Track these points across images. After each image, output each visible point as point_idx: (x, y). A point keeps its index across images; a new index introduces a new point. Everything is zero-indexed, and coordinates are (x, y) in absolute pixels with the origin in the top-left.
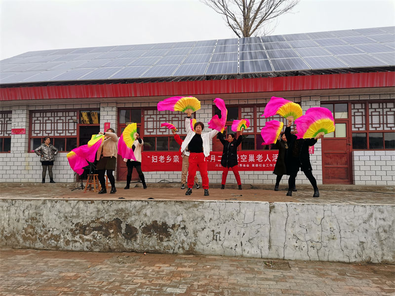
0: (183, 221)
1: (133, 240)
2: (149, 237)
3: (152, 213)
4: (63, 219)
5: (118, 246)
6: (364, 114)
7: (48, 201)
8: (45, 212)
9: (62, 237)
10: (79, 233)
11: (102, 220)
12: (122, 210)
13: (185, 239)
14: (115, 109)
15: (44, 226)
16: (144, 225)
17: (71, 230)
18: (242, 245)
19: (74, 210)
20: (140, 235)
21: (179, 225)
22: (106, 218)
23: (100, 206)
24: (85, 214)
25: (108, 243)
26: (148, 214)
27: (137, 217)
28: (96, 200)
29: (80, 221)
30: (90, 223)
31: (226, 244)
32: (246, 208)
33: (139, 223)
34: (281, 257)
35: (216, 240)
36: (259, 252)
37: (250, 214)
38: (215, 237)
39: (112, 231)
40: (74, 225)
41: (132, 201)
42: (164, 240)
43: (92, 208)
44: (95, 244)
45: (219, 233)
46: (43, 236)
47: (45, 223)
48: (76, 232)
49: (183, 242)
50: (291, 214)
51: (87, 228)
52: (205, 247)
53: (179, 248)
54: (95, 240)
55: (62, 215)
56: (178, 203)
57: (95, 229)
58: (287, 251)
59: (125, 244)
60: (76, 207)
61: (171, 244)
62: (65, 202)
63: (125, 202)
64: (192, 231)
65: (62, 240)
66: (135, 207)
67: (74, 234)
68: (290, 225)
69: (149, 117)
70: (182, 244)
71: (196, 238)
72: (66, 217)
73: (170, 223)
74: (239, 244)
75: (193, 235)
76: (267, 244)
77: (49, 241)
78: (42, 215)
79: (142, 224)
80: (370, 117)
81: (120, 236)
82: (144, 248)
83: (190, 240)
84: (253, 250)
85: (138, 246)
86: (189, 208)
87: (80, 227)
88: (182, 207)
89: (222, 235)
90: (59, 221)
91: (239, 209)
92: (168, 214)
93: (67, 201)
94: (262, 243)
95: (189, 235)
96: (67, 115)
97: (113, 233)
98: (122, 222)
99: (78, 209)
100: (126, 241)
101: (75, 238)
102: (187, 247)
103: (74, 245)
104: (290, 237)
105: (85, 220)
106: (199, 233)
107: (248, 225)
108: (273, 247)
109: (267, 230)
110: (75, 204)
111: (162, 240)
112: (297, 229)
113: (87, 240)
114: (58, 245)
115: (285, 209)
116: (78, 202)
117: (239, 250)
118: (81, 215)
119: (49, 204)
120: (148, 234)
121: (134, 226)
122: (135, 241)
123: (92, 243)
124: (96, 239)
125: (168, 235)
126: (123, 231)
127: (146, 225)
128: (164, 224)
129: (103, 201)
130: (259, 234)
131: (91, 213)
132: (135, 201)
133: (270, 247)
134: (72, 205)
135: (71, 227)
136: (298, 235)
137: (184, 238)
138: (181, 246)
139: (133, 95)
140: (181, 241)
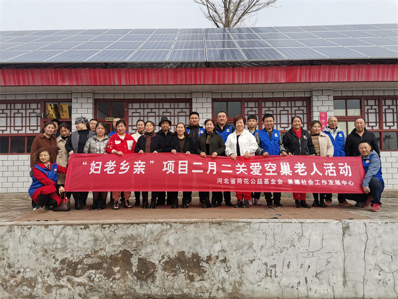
0: (223, 251)
1: (150, 281)
2: (174, 276)
3: (177, 240)
4: (41, 253)
5: (126, 290)
6: (377, 111)
7: (16, 227)
8: (11, 244)
9: (40, 280)
10: (66, 274)
11: (102, 253)
12: (132, 238)
13: (226, 276)
14: (91, 101)
15: (10, 266)
16: (166, 259)
17: (54, 270)
18: (306, 283)
19: (58, 240)
20: (160, 273)
21: (217, 257)
22: (109, 250)
23: (99, 233)
24: (76, 245)
25: (111, 287)
26: (172, 242)
27: (155, 247)
28: (92, 224)
29: (68, 256)
30: (83, 259)
31: (285, 281)
32: (310, 231)
33: (158, 255)
34: (360, 295)
35: (271, 276)
36: (330, 290)
37: (316, 238)
38: (269, 272)
39: (118, 268)
40: (59, 262)
41: (146, 223)
42: (196, 280)
43: (85, 236)
44: (92, 289)
45: (274, 266)
46: (9, 281)
47: (11, 261)
48: (62, 273)
49: (223, 281)
50: (372, 237)
51: (79, 266)
52: (255, 286)
53: (218, 290)
54: (92, 284)
55: (39, 247)
56: (215, 225)
57: (91, 267)
58: (367, 288)
59: (137, 288)
60: (62, 235)
61: (206, 284)
62: (43, 228)
63: (136, 225)
64: (236, 265)
65: (39, 286)
66: (152, 233)
67: (58, 276)
68: (371, 251)
69: (134, 111)
70: (222, 284)
71: (242, 275)
72: (46, 251)
73: (204, 254)
74: (303, 281)
75: (237, 271)
76: (341, 279)
77: (19, 288)
78: (7, 249)
79: (163, 257)
80: (384, 114)
81: (130, 276)
82: (166, 292)
83: (234, 278)
84: (322, 288)
85: (158, 289)
86: (231, 231)
87: (68, 265)
88: (220, 231)
89: (278, 269)
90: (34, 257)
91: (301, 232)
92: (200, 242)
93: (46, 226)
94: (334, 277)
95: (232, 271)
96: (28, 107)
97: (119, 271)
98: (132, 255)
99: (64, 238)
100: (139, 284)
101: (61, 281)
102: (229, 288)
103: (58, 292)
104: (370, 267)
105: (75, 253)
106: (246, 268)
107: (315, 254)
108: (349, 284)
109: (341, 259)
110: (60, 230)
111: (192, 279)
112: (380, 257)
113: (80, 284)
114: (34, 293)
115: (362, 230)
116: (63, 228)
117: (303, 290)
118: (69, 246)
119: (18, 232)
120: (172, 272)
121: (151, 260)
122: (153, 282)
123: (87, 287)
124: (93, 281)
125: (202, 272)
126: (134, 269)
127: (169, 258)
128: (196, 256)
129: (103, 224)
130: (330, 266)
131: (85, 243)
132: (152, 223)
133: (345, 283)
134: (55, 232)
135: (54, 266)
136: (381, 265)
137: (224, 274)
138: (221, 286)
139: (117, 83)
140: (221, 279)
